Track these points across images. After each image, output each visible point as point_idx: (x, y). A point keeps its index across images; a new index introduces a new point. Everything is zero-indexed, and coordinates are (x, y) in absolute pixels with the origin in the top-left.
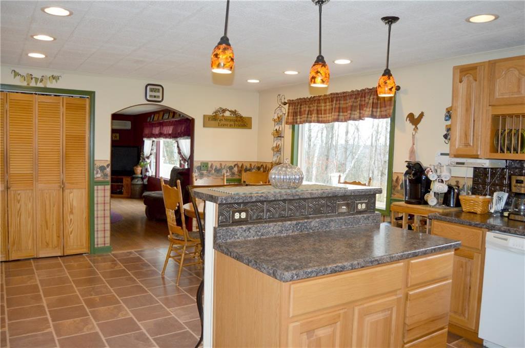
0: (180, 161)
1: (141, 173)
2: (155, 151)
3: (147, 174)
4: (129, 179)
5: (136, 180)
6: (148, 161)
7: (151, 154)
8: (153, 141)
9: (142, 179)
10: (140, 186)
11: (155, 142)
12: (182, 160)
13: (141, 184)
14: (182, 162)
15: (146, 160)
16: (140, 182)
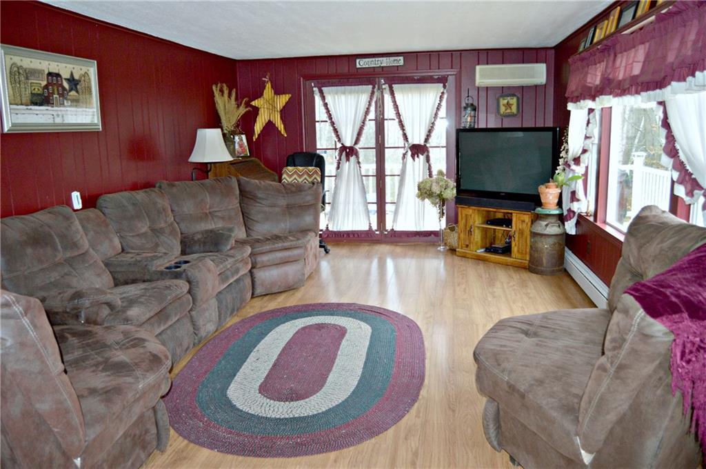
0: (673, 182)
1: (560, 204)
2: (596, 141)
3: (576, 207)
4: (527, 218)
5: (544, 223)
6: (579, 170)
7: (585, 151)
8: (591, 111)
9: (562, 219)
10: (551, 241)
11: (597, 114)
12: (681, 182)
13: (556, 235)
14: (680, 191)
15: (573, 167)
16: (554, 229)
